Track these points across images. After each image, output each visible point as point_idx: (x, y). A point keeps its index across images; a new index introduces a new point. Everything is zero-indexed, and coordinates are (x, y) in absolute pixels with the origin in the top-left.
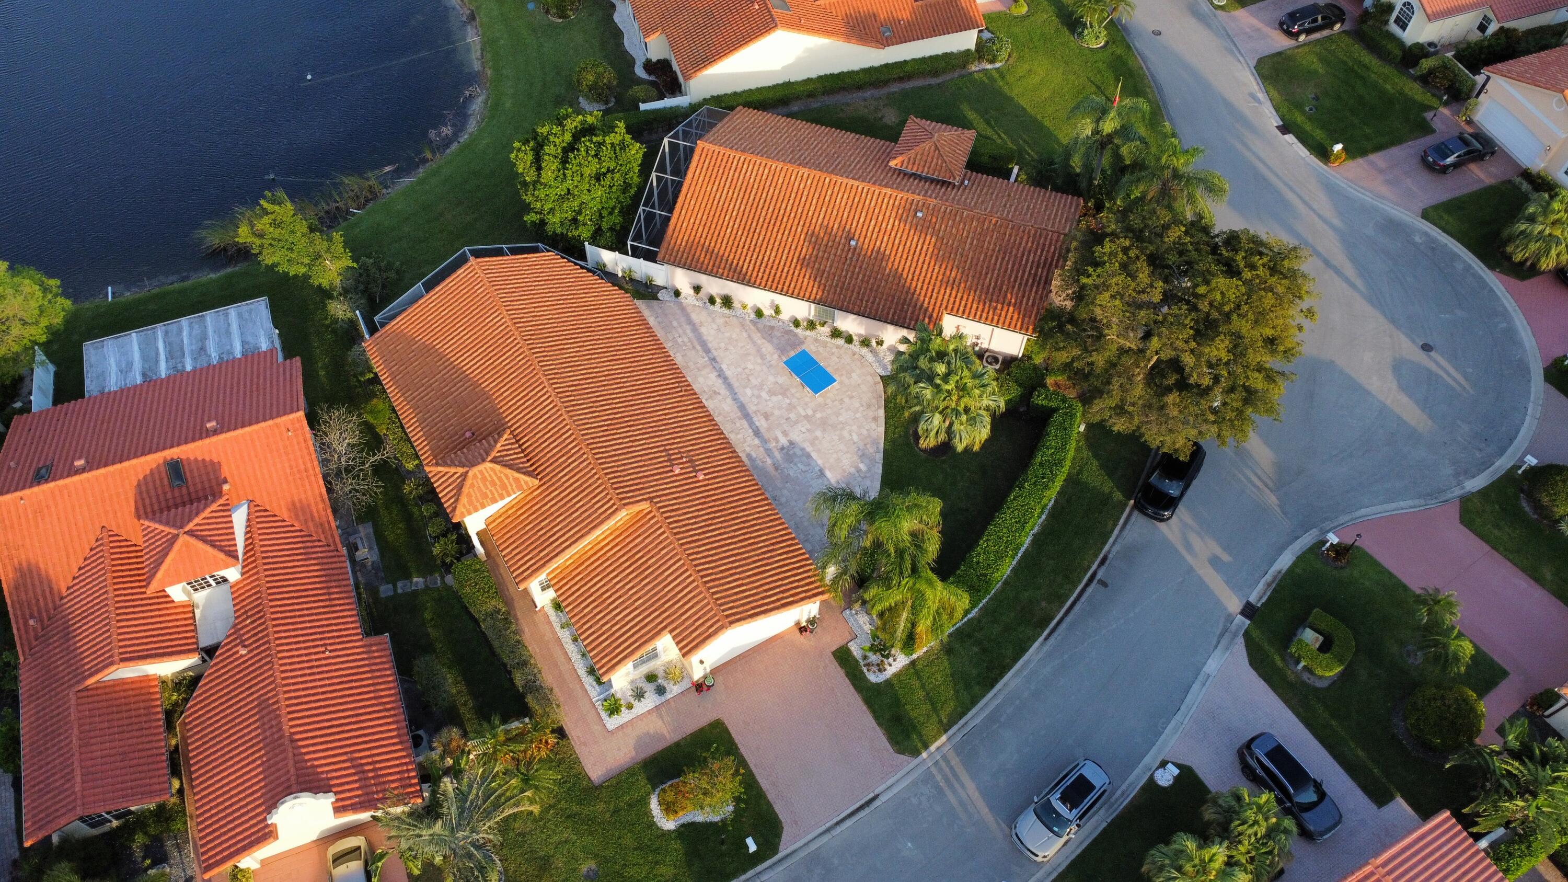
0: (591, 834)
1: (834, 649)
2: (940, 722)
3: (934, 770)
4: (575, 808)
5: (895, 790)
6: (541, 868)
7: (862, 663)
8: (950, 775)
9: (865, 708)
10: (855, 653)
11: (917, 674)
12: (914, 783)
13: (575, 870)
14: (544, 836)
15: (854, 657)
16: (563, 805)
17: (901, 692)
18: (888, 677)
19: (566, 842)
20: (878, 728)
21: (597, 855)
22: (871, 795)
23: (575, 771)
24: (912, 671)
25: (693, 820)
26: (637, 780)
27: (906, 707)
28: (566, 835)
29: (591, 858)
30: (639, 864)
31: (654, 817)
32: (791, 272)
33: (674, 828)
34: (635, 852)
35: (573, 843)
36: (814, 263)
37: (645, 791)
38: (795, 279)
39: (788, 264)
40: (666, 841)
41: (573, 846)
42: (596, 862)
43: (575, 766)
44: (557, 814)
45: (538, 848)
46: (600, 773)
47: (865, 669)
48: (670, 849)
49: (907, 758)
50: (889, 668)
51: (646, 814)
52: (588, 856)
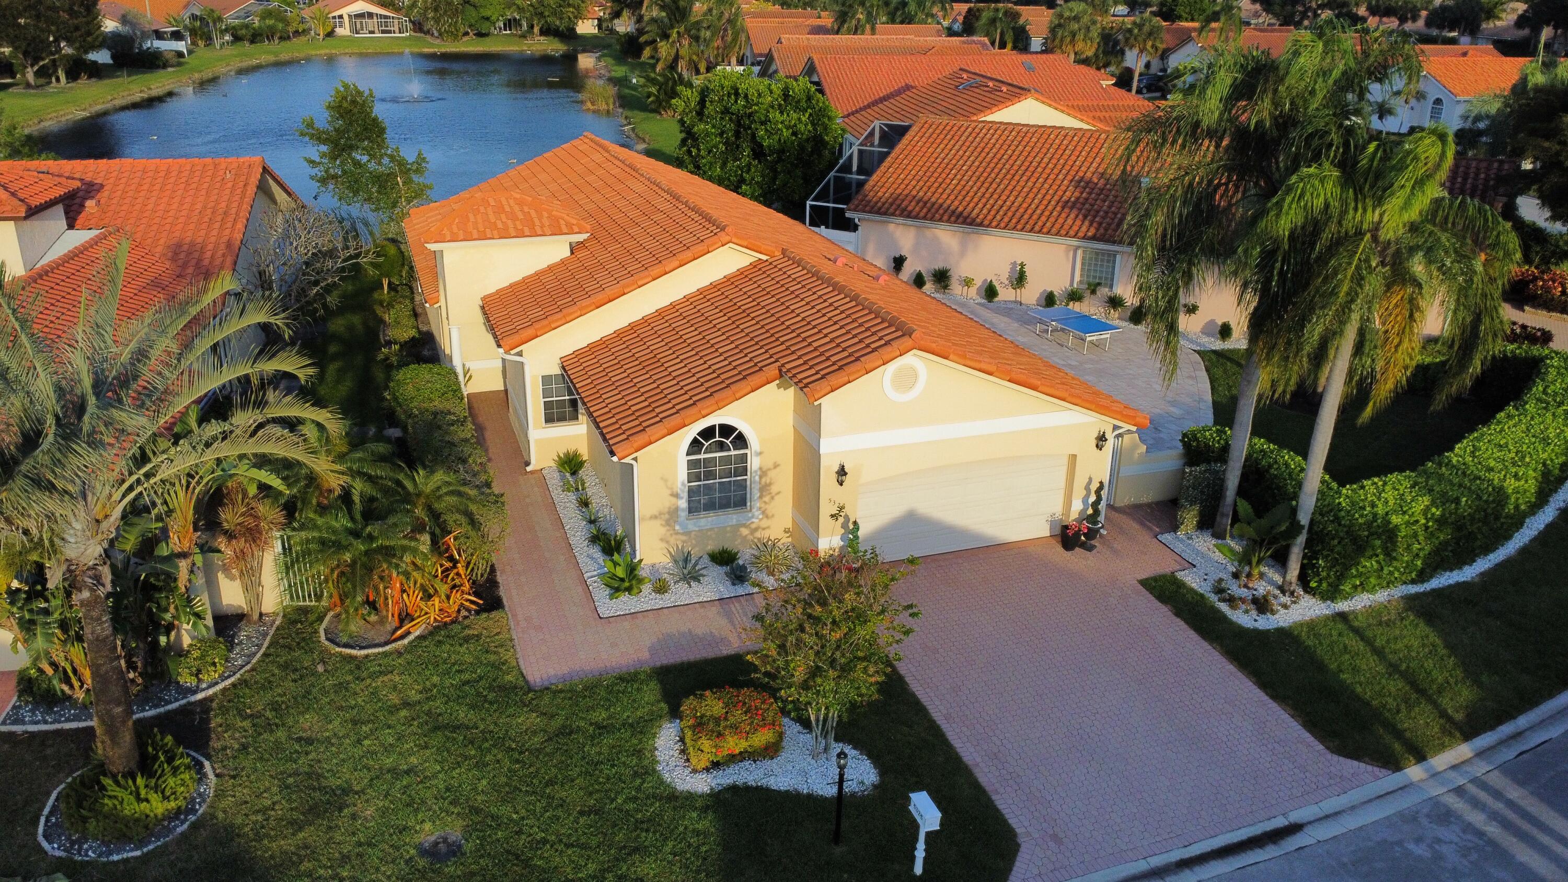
0: (480, 766)
1: (1144, 575)
2: (1443, 714)
3: (1455, 803)
4: (463, 714)
5: (1351, 823)
6: (311, 809)
7: (1213, 598)
9: (1231, 668)
10: (1194, 585)
11: (1357, 631)
12: (1410, 817)
13: (402, 830)
14: (358, 752)
15: (1192, 590)
16: (438, 705)
17: (1321, 652)
18: (1281, 624)
19: (407, 773)
20: (1273, 705)
21: (476, 811)
22: (1280, 822)
23: (492, 658)
24: (1340, 626)
25: (763, 782)
26: (638, 690)
27: (1343, 676)
28: (414, 760)
29: (458, 814)
30: (584, 847)
31: (658, 762)
32: (1047, 213)
33: (706, 789)
34: (582, 821)
35: (425, 778)
36: (1084, 204)
37: (651, 713)
38: (1052, 219)
39: (1042, 207)
40: (675, 808)
41: (421, 782)
42: (467, 826)
43: (500, 650)
44: (413, 719)
45: (328, 771)
46: (552, 672)
47: (1224, 607)
48: (681, 829)
49: (1369, 768)
50: (1283, 611)
51: (640, 751)
52: (452, 809)
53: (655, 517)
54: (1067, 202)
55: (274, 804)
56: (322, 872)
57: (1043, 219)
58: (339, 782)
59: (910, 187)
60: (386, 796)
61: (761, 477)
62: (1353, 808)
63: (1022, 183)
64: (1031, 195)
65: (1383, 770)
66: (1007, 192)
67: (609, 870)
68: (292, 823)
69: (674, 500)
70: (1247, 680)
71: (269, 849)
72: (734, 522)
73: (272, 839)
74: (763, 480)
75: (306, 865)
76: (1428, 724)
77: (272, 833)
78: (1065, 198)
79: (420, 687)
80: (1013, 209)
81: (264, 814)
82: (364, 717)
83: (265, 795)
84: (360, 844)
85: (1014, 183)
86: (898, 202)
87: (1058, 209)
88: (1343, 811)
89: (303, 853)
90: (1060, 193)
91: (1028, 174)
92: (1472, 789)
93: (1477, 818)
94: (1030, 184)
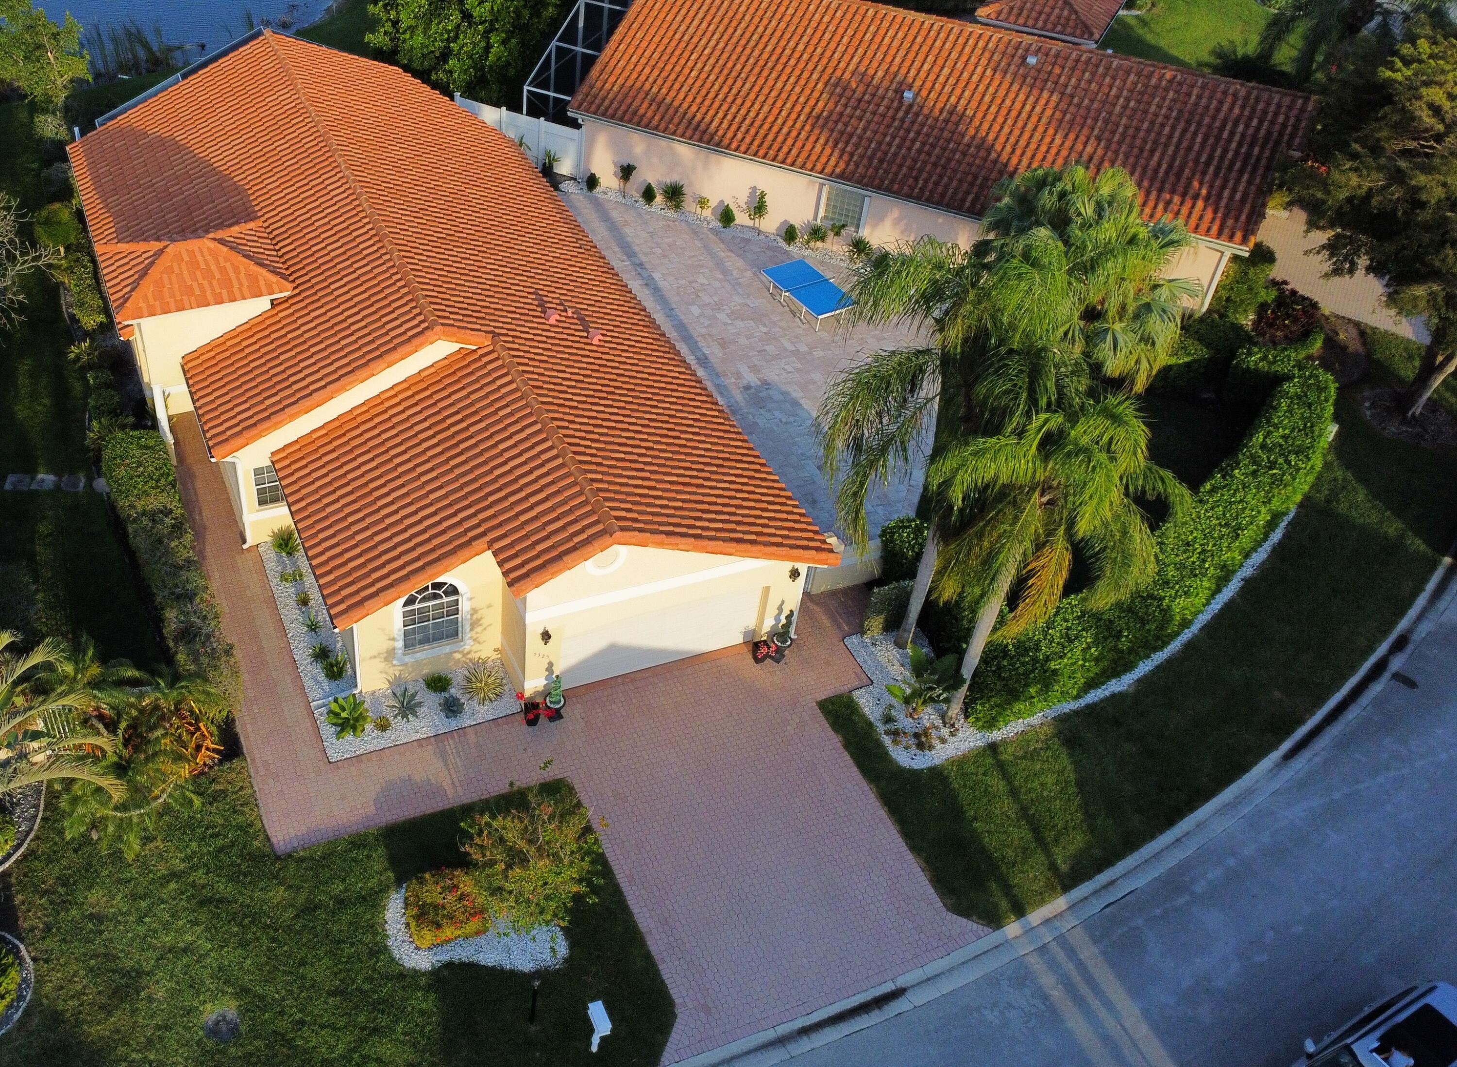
0: (243, 944)
1: (821, 697)
2: (1053, 867)
3: (1036, 963)
4: (224, 888)
5: (946, 986)
6: (115, 993)
7: (881, 728)
8: (1077, 978)
9: (882, 813)
10: (867, 711)
11: (1001, 766)
12: (992, 980)
13: (189, 1012)
14: (142, 930)
15: (863, 716)
16: (199, 877)
17: (964, 796)
18: (937, 762)
19: (185, 950)
20: (909, 856)
21: (245, 991)
22: (889, 987)
23: (241, 819)
24: (989, 761)
25: (474, 959)
26: (369, 857)
27: (976, 825)
28: (189, 938)
29: (231, 994)
30: (333, 1027)
31: (388, 936)
32: (794, 134)
33: (428, 967)
34: (331, 1001)
35: (201, 956)
36: (836, 122)
37: (380, 883)
38: (799, 144)
39: (790, 123)
40: (404, 988)
41: (198, 962)
42: (240, 1006)
43: (246, 809)
44: (182, 893)
45: (122, 951)
46: (292, 833)
47: (887, 740)
48: (409, 1009)
49: (975, 926)
50: (939, 746)
51: (372, 926)
52: (226, 989)
53: (375, 657)
54: (818, 117)
55: (84, 987)
56: (134, 1055)
57: (789, 142)
58: (131, 963)
59: (643, 78)
60: (171, 977)
61: (472, 615)
62: (952, 969)
63: (770, 82)
64: (779, 104)
65: (986, 929)
66: (752, 96)
67: (354, 1050)
68: (102, 1007)
69: (391, 643)
70: (892, 828)
71: (90, 1034)
72: (448, 650)
73: (90, 1023)
74: (475, 617)
75: (121, 1050)
76: (1036, 876)
77: (89, 1018)
78: (817, 110)
79: (183, 855)
80: (756, 124)
81: (78, 999)
82: (140, 890)
83: (76, 979)
84: (158, 1027)
85: (761, 81)
86: (629, 100)
87: (808, 128)
88: (943, 973)
89: (116, 1037)
90: (812, 102)
91: (779, 67)
92: (1055, 948)
93: (1047, 980)
94: (779, 85)
